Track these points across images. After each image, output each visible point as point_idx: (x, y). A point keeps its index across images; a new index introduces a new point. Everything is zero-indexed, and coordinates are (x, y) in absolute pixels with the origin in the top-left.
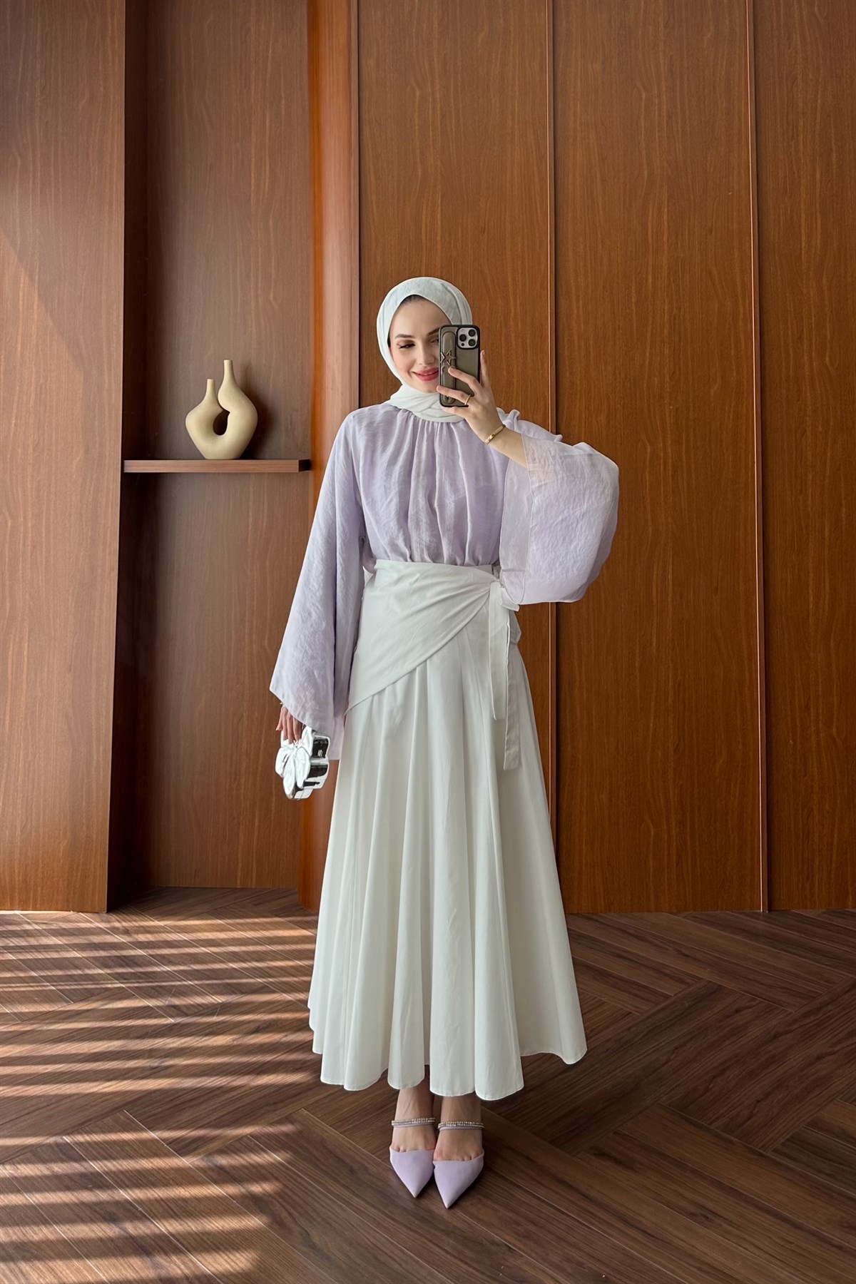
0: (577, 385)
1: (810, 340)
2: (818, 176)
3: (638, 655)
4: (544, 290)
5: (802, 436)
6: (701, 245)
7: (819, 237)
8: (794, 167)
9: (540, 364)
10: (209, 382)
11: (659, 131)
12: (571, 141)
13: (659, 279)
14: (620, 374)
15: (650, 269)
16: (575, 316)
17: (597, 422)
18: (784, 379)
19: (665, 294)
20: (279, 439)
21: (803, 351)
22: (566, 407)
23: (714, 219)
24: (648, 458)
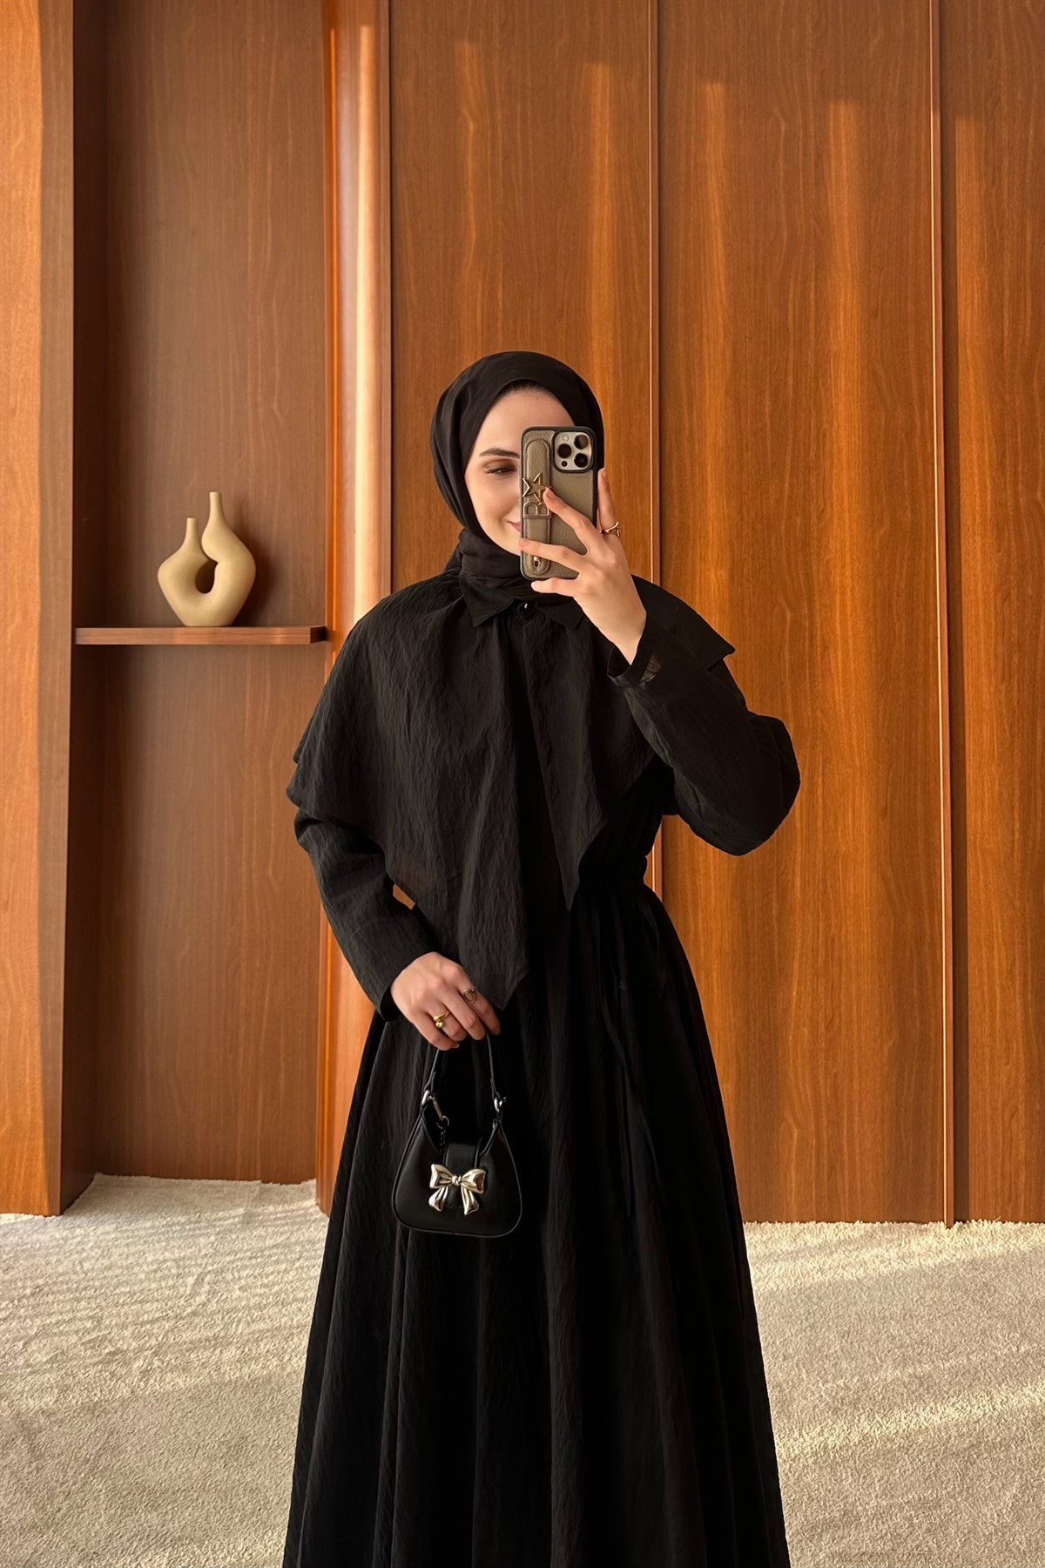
0: (689, 527)
1: (1016, 466)
2: (1029, 239)
3: (775, 900)
4: (644, 396)
5: (1005, 601)
6: (861, 333)
7: (1029, 322)
8: (995, 223)
9: (638, 500)
10: (190, 522)
11: (804, 177)
12: (682, 189)
13: (804, 380)
14: (748, 512)
15: (790, 366)
16: (687, 432)
17: (717, 577)
18: (978, 521)
19: (812, 401)
20: (286, 598)
21: (1005, 482)
22: (674, 556)
23: (880, 297)
24: (788, 630)
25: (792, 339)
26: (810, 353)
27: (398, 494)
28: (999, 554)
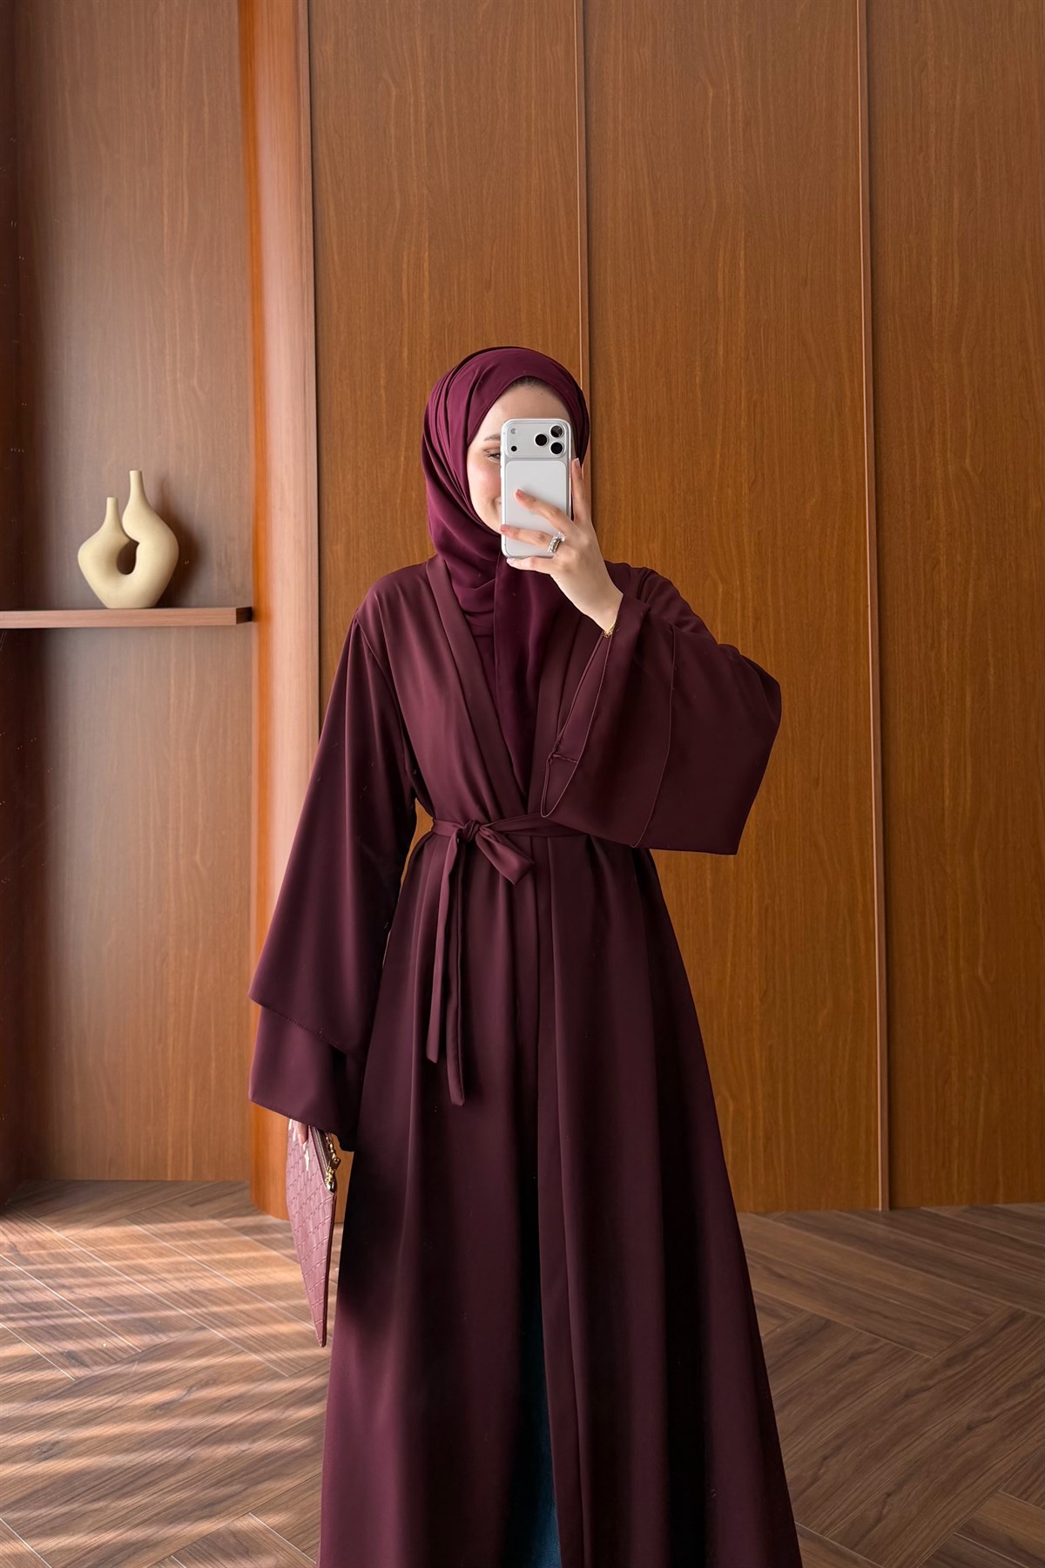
1: (944, 434)
2: (956, 205)
5: (934, 569)
6: (791, 302)
7: (957, 289)
8: (923, 191)
10: (110, 502)
12: (610, 157)
13: (734, 350)
14: (680, 485)
15: (721, 338)
18: (907, 489)
19: (742, 371)
20: (210, 578)
21: (934, 449)
23: (809, 266)
24: (720, 601)
25: (722, 309)
26: (739, 323)
27: (325, 470)
28: (928, 522)
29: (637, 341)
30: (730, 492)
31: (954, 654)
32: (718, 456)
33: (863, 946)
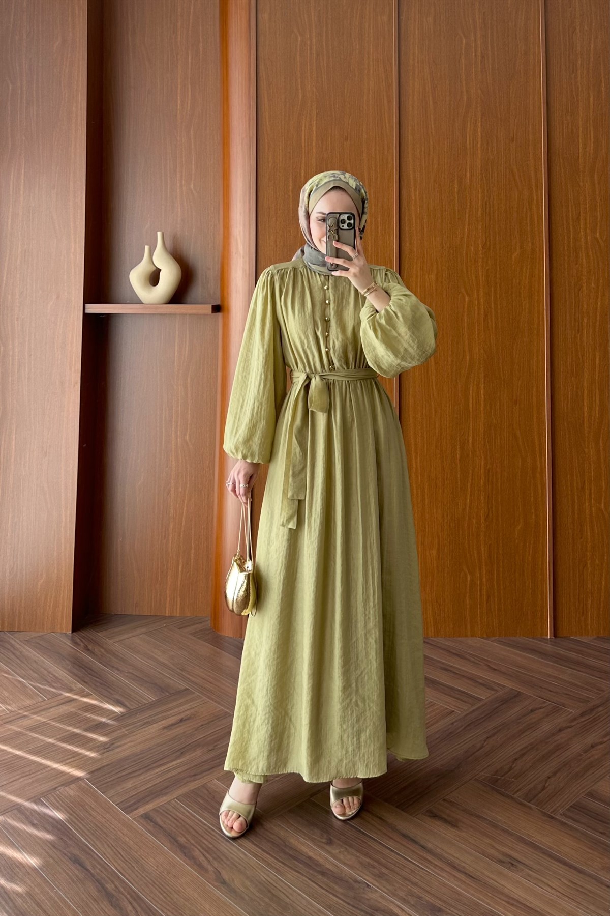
0: (414, 252)
1: (586, 220)
3: (458, 450)
4: (391, 182)
6: (505, 150)
7: (592, 145)
8: (574, 93)
10: (147, 247)
12: (411, 73)
13: (475, 175)
14: (446, 244)
15: (468, 167)
16: (413, 201)
18: (566, 248)
19: (479, 186)
20: (197, 290)
21: (580, 228)
23: (515, 131)
24: (466, 306)
25: (469, 153)
26: (478, 160)
28: (577, 266)
29: (424, 169)
30: (472, 249)
31: (590, 335)
32: (466, 230)
33: (540, 492)
